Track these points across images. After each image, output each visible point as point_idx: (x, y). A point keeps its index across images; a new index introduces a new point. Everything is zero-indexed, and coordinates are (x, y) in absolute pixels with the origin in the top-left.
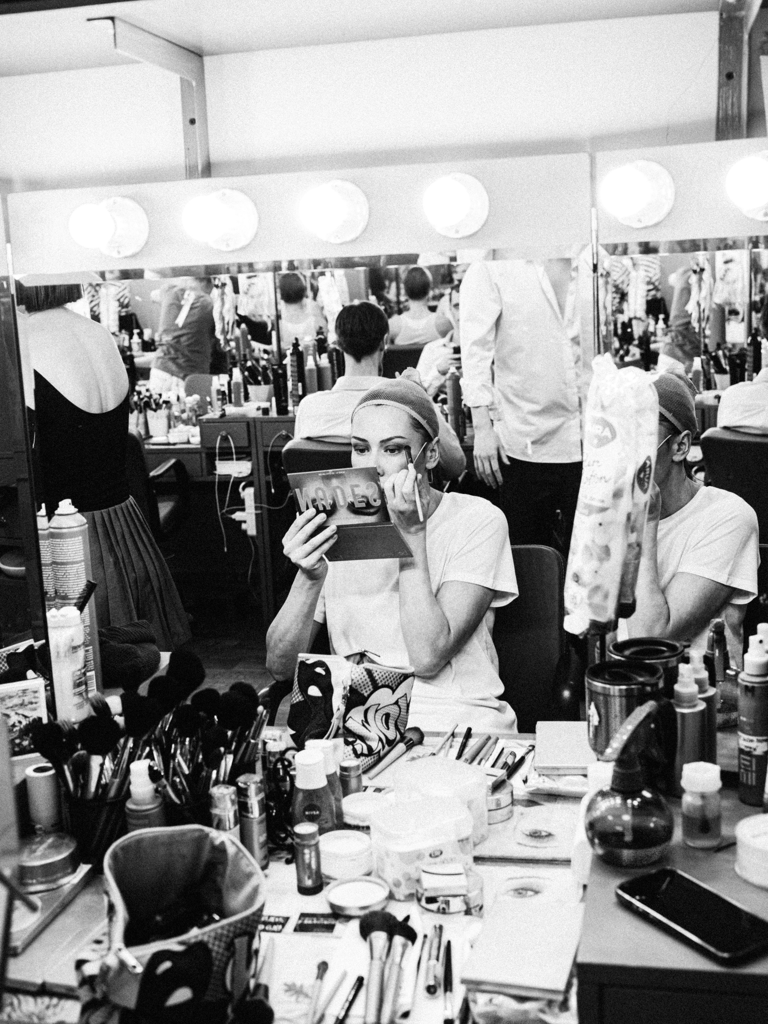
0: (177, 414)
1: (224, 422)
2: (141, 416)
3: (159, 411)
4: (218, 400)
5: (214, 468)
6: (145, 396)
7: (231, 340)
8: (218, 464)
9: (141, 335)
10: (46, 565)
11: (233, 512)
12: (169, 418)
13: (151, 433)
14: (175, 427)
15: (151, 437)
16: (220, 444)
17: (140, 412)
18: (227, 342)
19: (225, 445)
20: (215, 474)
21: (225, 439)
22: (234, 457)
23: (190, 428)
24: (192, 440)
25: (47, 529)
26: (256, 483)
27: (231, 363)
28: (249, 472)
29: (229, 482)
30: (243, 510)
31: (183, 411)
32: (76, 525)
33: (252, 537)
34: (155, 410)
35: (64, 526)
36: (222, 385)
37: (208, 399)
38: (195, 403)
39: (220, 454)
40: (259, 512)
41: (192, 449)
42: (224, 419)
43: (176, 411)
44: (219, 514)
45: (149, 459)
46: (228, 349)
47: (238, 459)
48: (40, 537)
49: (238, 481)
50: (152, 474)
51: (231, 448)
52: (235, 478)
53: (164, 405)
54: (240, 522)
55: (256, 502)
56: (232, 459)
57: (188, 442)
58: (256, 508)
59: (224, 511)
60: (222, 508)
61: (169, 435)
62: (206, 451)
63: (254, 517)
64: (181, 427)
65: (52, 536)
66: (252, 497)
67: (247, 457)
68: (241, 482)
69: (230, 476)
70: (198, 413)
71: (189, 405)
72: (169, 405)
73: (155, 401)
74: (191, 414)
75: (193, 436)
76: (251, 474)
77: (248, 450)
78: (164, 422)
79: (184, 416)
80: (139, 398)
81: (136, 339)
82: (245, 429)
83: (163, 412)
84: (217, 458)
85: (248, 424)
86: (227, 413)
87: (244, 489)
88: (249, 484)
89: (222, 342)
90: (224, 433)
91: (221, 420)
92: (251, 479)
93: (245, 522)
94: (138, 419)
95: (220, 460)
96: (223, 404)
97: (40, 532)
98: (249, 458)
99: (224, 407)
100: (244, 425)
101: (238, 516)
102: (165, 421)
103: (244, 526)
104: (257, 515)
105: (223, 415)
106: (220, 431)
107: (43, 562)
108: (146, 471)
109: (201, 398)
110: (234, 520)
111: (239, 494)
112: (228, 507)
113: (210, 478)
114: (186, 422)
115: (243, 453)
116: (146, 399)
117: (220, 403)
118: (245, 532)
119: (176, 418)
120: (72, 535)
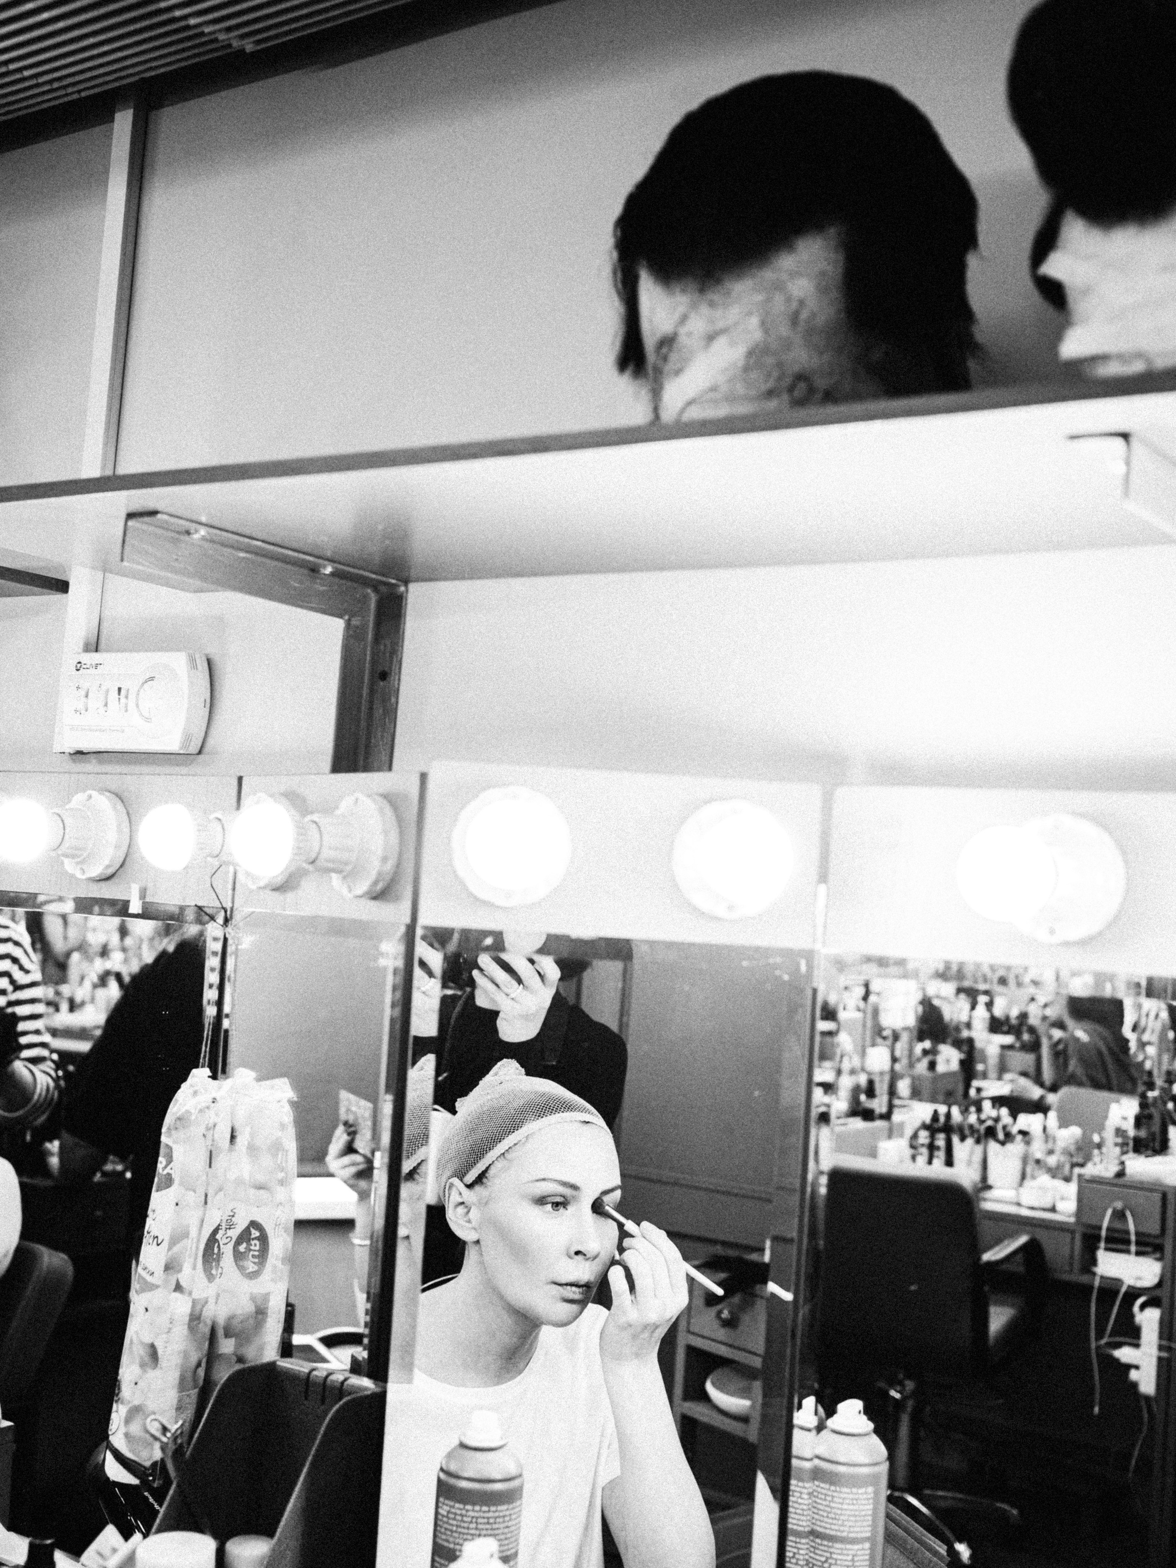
0: (1039, 1155)
1: (1121, 1186)
2: (979, 1149)
3: (1009, 1147)
4: (1116, 1145)
5: (1094, 1262)
6: (989, 1118)
7: (1149, 1043)
8: (1102, 1255)
9: (989, 1005)
10: (798, 1534)
11: (1119, 1345)
12: (1025, 1160)
13: (991, 1181)
14: (1033, 1177)
15: (990, 1187)
16: (1110, 1221)
17: (978, 1141)
18: (1142, 1045)
19: (1118, 1225)
20: (1094, 1274)
21: (1119, 1215)
22: (1133, 1248)
23: (1059, 1184)
24: (1060, 1206)
25: (811, 1460)
26: (1166, 1301)
27: (1145, 1083)
28: (1155, 1280)
29: (1117, 1292)
30: (1137, 1346)
31: (1051, 1152)
32: (867, 1461)
33: (1147, 1398)
34: (1003, 1143)
35: (842, 1459)
36: (1125, 1119)
37: (1096, 1138)
38: (1072, 1141)
39: (1108, 1240)
40: (1164, 1354)
41: (1058, 1222)
42: (1120, 1181)
43: (1038, 1149)
44: (1093, 1345)
45: (985, 1229)
46: (1140, 1058)
47: (1138, 1254)
48: (793, 1473)
49: (1133, 1294)
50: (987, 1257)
51: (1127, 1232)
52: (1129, 1286)
53: (1019, 1138)
54: (1128, 1367)
55: (1161, 1337)
56: (1128, 1252)
57: (1053, 1209)
58: (1161, 1348)
59: (1103, 1342)
60: (1100, 1335)
61: (1022, 1190)
62: (1084, 1230)
63: (1154, 1362)
64: (1044, 1179)
65: (817, 1474)
66: (1155, 1326)
67: (1154, 1252)
68: (1138, 1296)
69: (1118, 1281)
70: (1075, 1160)
71: (1061, 1144)
72: (1027, 1138)
73: (1004, 1127)
74: (1062, 1159)
75: (1062, 1199)
76: (1159, 1285)
77: (1157, 1241)
78: (1015, 1166)
79: (1052, 1161)
80: (979, 1119)
81: (981, 1012)
82: (1159, 1204)
83: (1016, 1148)
84: (1102, 1245)
85: (1164, 1196)
86: (1128, 1171)
87: (1143, 1307)
88: (1153, 1302)
89: (1133, 1046)
90: (1119, 1205)
91: (1116, 1181)
92: (1158, 1293)
93: (1137, 1367)
94: (972, 1153)
95: (1107, 1249)
96: (1124, 1153)
97: (795, 1462)
98: (1158, 1255)
99: (1124, 1158)
100: (1157, 1197)
101: (1124, 1354)
102: (1017, 1165)
103: (1134, 1375)
104: (1160, 1359)
105: (1121, 1174)
106: (1112, 1201)
107: (790, 1526)
108: (976, 1250)
109: (1084, 1134)
110: (1117, 1361)
111: (1132, 1316)
112: (1110, 1336)
113: (1084, 1279)
114: (1054, 1172)
115: (1146, 1244)
116: (990, 1123)
117: (1118, 1150)
118: (1135, 1385)
119: (1038, 1162)
120: (854, 1482)
